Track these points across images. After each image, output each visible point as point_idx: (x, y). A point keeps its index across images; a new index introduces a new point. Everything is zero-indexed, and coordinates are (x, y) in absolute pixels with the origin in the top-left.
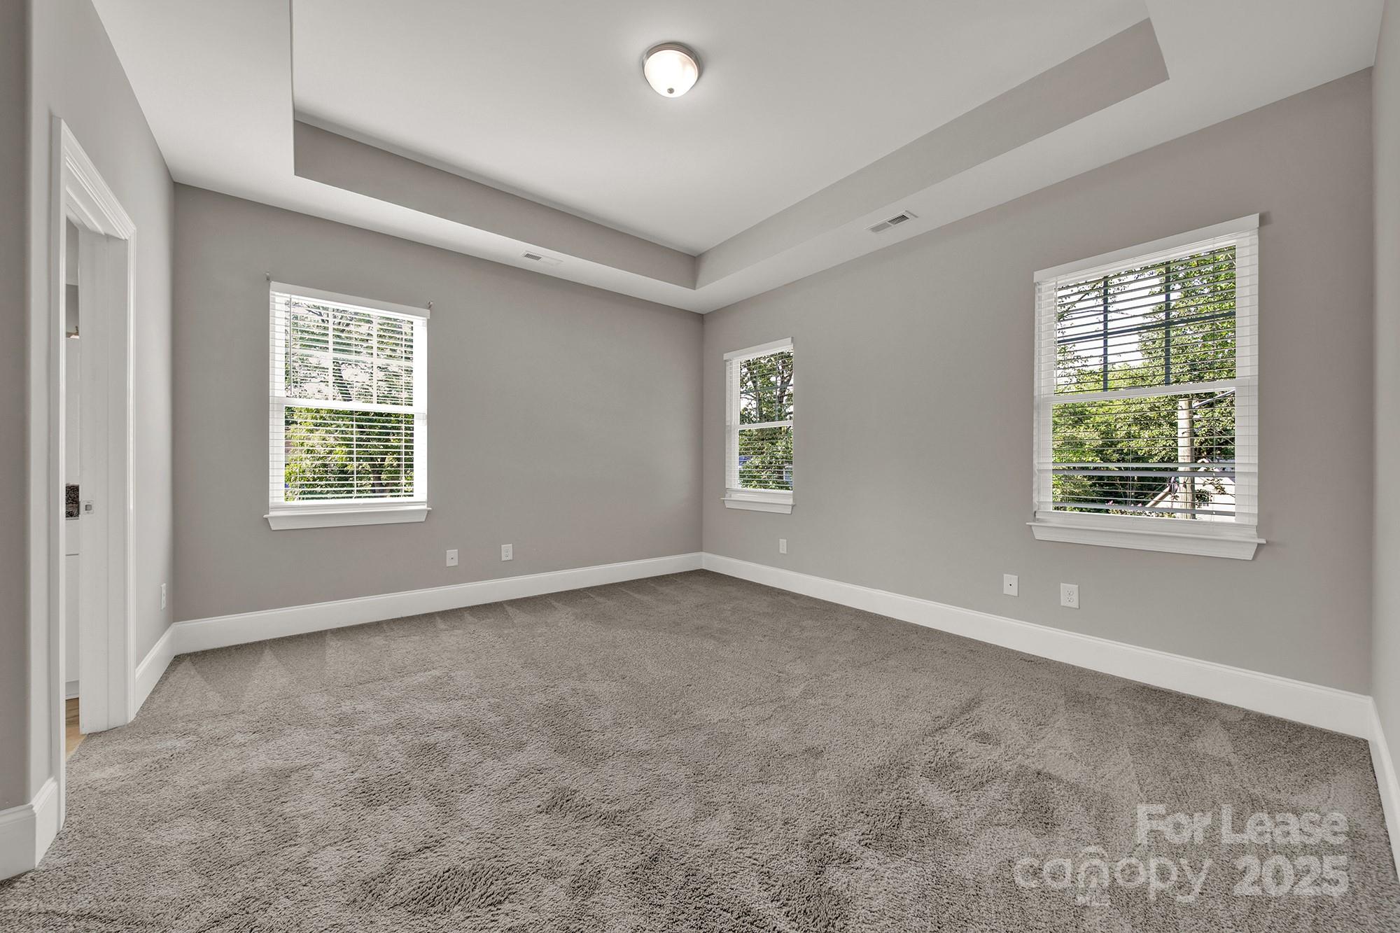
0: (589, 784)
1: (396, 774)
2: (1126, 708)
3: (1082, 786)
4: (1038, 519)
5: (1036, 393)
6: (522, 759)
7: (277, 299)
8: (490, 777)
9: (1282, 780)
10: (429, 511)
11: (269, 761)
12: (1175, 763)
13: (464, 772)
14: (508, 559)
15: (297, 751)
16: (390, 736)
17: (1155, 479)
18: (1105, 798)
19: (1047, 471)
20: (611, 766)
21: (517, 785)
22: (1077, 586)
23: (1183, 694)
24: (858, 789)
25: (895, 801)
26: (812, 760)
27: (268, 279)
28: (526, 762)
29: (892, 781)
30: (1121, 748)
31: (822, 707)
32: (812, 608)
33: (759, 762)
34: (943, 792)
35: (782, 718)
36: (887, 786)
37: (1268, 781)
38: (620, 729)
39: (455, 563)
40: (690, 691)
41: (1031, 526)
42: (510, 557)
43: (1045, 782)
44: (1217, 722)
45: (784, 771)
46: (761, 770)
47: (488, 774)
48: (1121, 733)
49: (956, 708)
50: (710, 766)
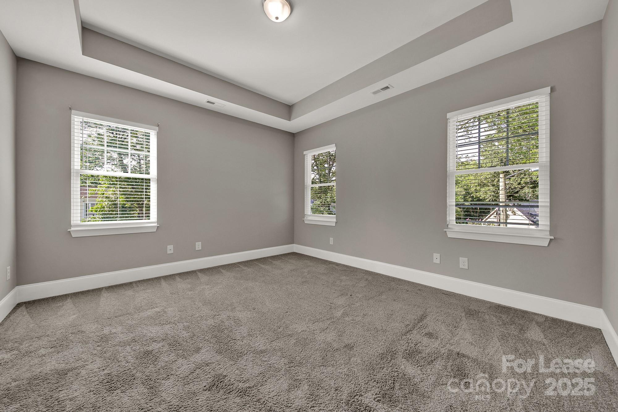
0: (233, 372)
1: (128, 370)
2: (493, 317)
3: (479, 360)
4: (449, 228)
5: (448, 170)
6: (198, 358)
7: (76, 120)
8: (180, 369)
9: (569, 352)
10: (158, 227)
11: (57, 365)
12: (520, 345)
13: (166, 367)
14: (199, 249)
15: (74, 358)
16: (128, 347)
17: (486, 209)
18: (491, 366)
19: (453, 205)
20: (245, 360)
21: (194, 374)
22: (467, 259)
23: (517, 309)
24: (372, 367)
25: (391, 373)
26: (348, 352)
27: (70, 109)
28: (200, 360)
29: (388, 362)
30: (494, 338)
31: (352, 322)
32: (345, 270)
33: (322, 354)
34: (413, 367)
35: (333, 329)
36: (386, 365)
37: (563, 353)
38: (251, 338)
39: (172, 252)
40: (287, 315)
41: (446, 231)
42: (200, 249)
43: (462, 359)
44: (534, 323)
45: (334, 359)
46: (323, 358)
47: (178, 368)
48: (492, 330)
49: (416, 320)
50: (297, 358)
